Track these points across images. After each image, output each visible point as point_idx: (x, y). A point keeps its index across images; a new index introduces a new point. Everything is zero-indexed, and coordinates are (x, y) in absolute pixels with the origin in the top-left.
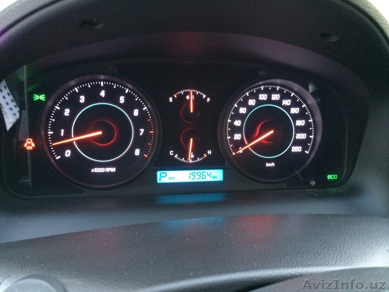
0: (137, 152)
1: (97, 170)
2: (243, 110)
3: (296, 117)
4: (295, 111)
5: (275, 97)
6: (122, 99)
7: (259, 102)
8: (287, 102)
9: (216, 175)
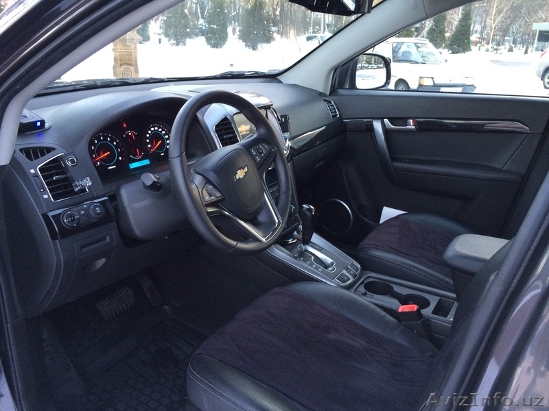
0: (120, 158)
1: (110, 168)
2: (148, 136)
3: (165, 135)
4: (163, 132)
5: (156, 128)
6: (109, 139)
7: (152, 131)
8: (160, 130)
9: (146, 162)
